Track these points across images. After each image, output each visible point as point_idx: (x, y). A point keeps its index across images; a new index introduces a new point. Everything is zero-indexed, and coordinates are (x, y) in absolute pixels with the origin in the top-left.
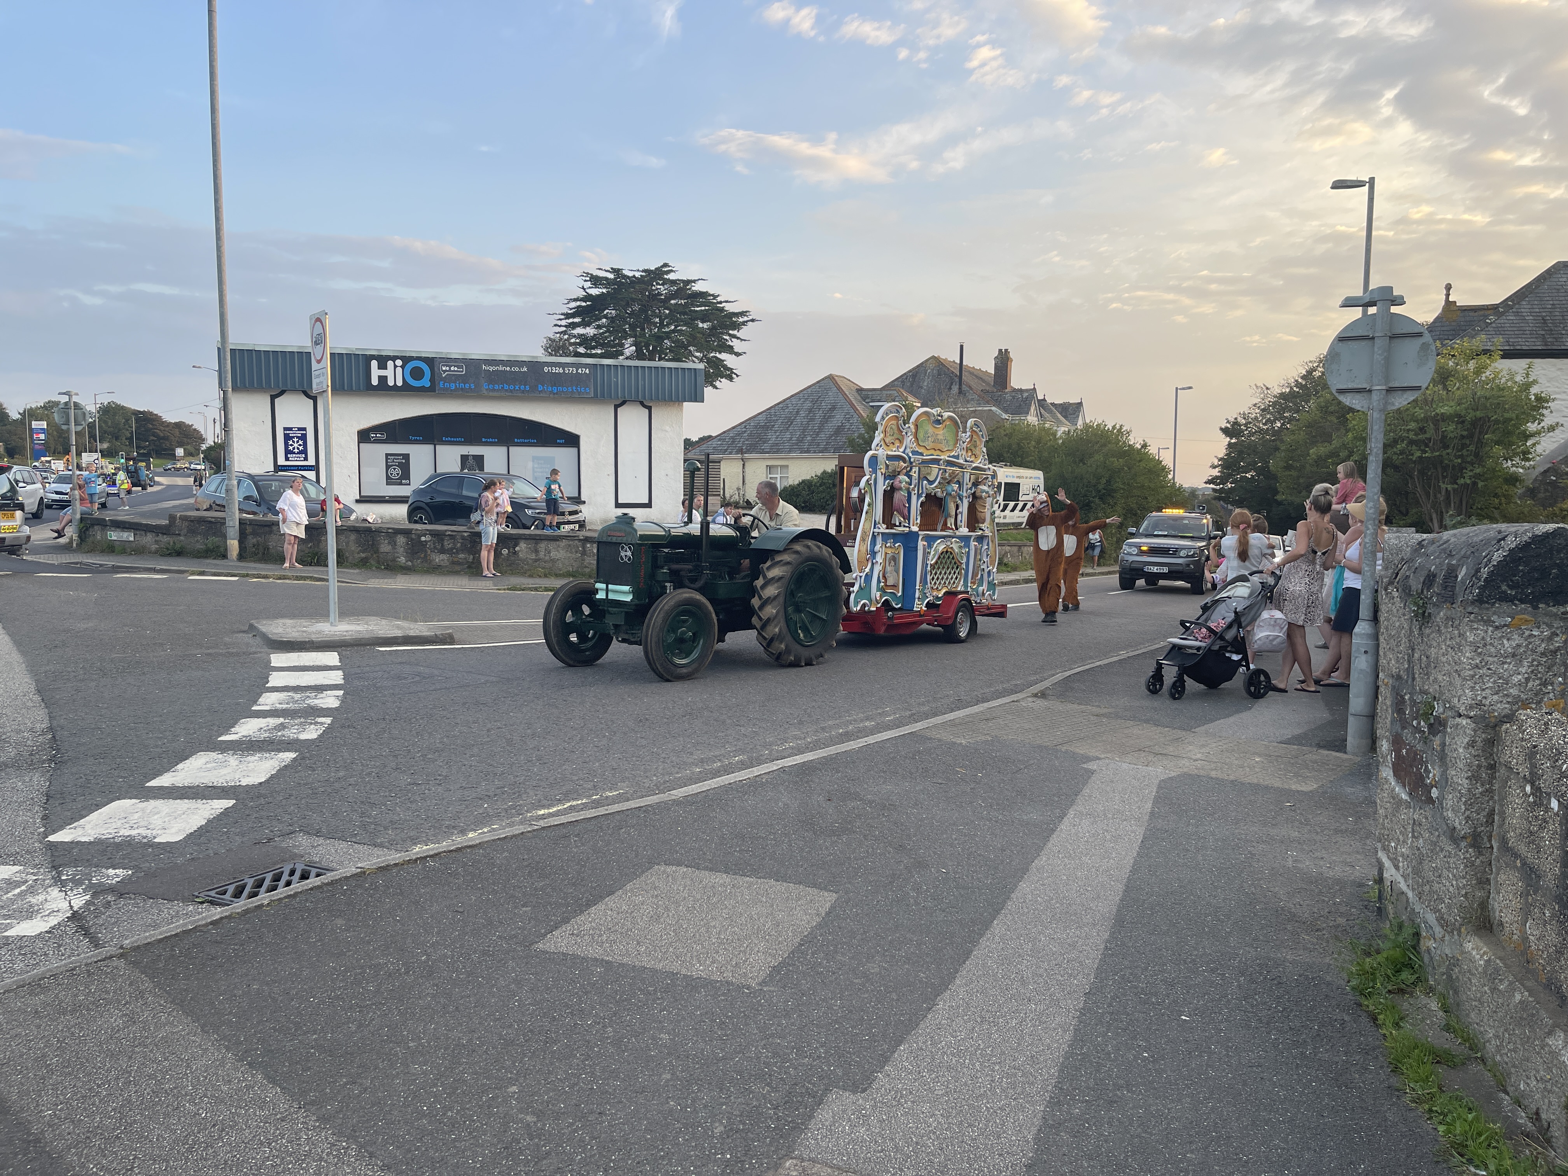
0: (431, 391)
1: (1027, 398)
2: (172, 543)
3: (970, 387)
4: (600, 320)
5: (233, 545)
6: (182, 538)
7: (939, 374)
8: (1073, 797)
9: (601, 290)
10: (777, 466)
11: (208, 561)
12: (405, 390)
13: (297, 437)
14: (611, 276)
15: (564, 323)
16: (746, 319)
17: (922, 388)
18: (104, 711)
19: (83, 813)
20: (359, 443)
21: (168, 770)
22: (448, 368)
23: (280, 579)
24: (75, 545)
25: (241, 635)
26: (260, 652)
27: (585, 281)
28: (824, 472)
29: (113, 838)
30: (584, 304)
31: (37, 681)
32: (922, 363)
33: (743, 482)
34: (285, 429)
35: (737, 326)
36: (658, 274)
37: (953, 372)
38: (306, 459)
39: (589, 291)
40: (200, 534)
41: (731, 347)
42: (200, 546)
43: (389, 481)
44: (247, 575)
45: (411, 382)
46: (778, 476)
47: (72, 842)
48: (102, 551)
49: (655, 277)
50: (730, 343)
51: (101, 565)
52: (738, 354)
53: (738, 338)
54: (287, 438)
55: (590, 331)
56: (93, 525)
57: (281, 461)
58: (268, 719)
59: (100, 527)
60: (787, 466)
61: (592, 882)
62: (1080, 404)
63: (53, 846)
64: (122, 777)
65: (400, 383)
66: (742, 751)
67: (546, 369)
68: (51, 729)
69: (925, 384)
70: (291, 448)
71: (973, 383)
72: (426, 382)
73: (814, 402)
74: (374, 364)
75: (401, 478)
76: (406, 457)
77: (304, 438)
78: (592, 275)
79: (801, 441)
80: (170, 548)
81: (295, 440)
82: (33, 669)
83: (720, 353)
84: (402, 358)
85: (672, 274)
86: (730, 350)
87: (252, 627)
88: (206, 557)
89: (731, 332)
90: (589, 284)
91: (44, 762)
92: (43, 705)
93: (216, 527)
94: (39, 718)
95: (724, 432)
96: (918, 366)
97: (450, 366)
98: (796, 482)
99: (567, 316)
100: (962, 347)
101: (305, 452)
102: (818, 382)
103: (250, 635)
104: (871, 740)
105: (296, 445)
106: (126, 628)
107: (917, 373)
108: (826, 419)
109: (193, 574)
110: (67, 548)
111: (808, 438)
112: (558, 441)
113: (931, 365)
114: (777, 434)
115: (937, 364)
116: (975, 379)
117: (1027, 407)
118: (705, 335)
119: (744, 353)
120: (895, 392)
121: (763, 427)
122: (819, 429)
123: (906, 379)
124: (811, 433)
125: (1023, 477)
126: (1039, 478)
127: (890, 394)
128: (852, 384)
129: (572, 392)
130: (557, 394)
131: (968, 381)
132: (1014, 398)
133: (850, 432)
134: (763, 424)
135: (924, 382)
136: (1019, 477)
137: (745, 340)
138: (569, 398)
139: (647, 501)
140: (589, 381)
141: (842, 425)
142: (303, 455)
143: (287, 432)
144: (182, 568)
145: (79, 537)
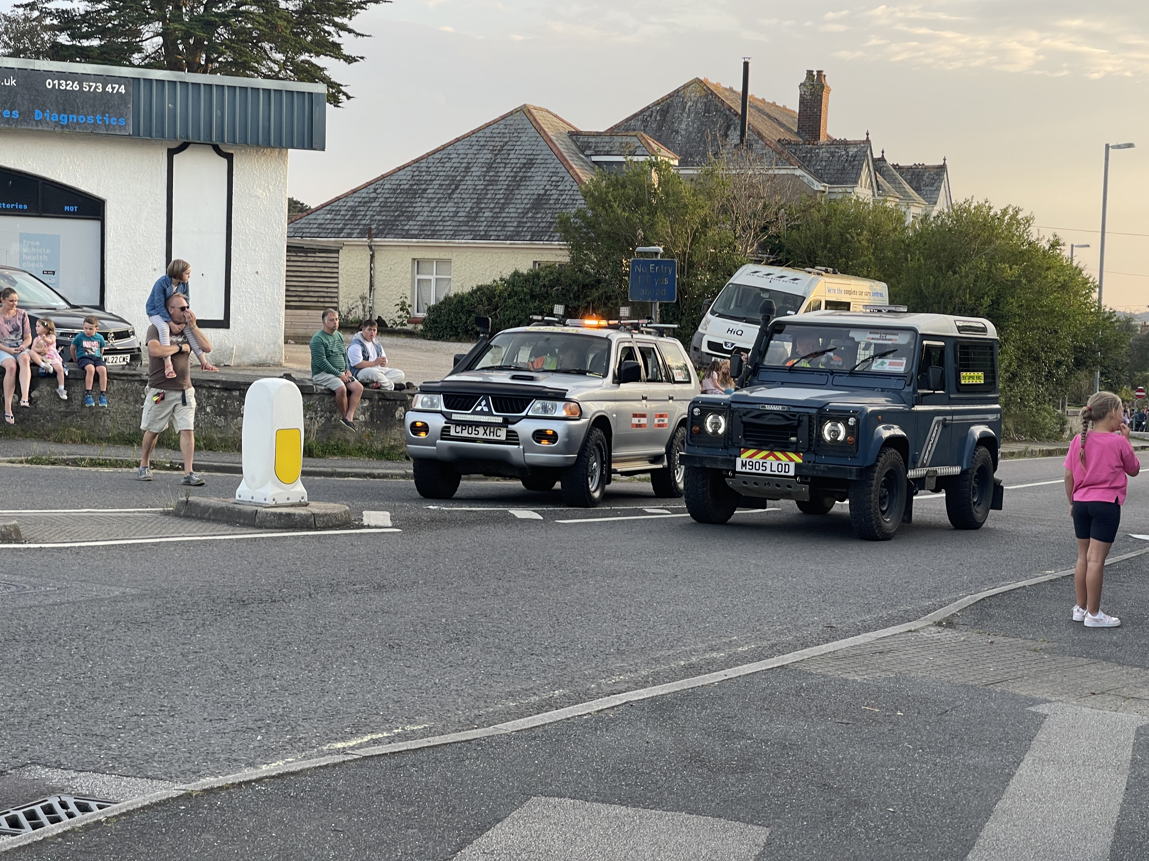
1: (855, 157)
3: (759, 134)
7: (707, 111)
8: (1027, 742)
10: (430, 261)
17: (677, 132)
28: (516, 274)
32: (677, 91)
33: (371, 285)
37: (730, 108)
41: (337, 46)
46: (433, 277)
50: (335, 39)
52: (350, 60)
53: (350, 31)
60: (449, 261)
61: (468, 810)
62: (942, 168)
66: (557, 684)
67: (49, 84)
69: (683, 126)
71: (764, 127)
73: (497, 152)
79: (474, 219)
83: (318, 55)
86: (335, 50)
89: (337, 19)
95: (338, 199)
96: (670, 96)
98: (467, 290)
100: (746, 65)
102: (503, 118)
104: (732, 673)
107: (669, 106)
108: (517, 181)
111: (486, 214)
112: (66, 208)
113: (694, 94)
114: (432, 205)
115: (703, 93)
116: (769, 122)
117: (855, 171)
118: (289, 22)
119: (362, 58)
120: (635, 139)
121: (407, 192)
122: (506, 199)
123: (651, 116)
124: (492, 205)
125: (855, 292)
126: (881, 295)
127: (627, 143)
128: (562, 124)
129: (95, 124)
130: (67, 126)
131: (756, 124)
132: (833, 156)
133: (558, 206)
134: (407, 187)
135: (680, 123)
136: (849, 292)
137: (363, 35)
138: (86, 134)
139: (221, 317)
140: (126, 106)
141: (545, 194)
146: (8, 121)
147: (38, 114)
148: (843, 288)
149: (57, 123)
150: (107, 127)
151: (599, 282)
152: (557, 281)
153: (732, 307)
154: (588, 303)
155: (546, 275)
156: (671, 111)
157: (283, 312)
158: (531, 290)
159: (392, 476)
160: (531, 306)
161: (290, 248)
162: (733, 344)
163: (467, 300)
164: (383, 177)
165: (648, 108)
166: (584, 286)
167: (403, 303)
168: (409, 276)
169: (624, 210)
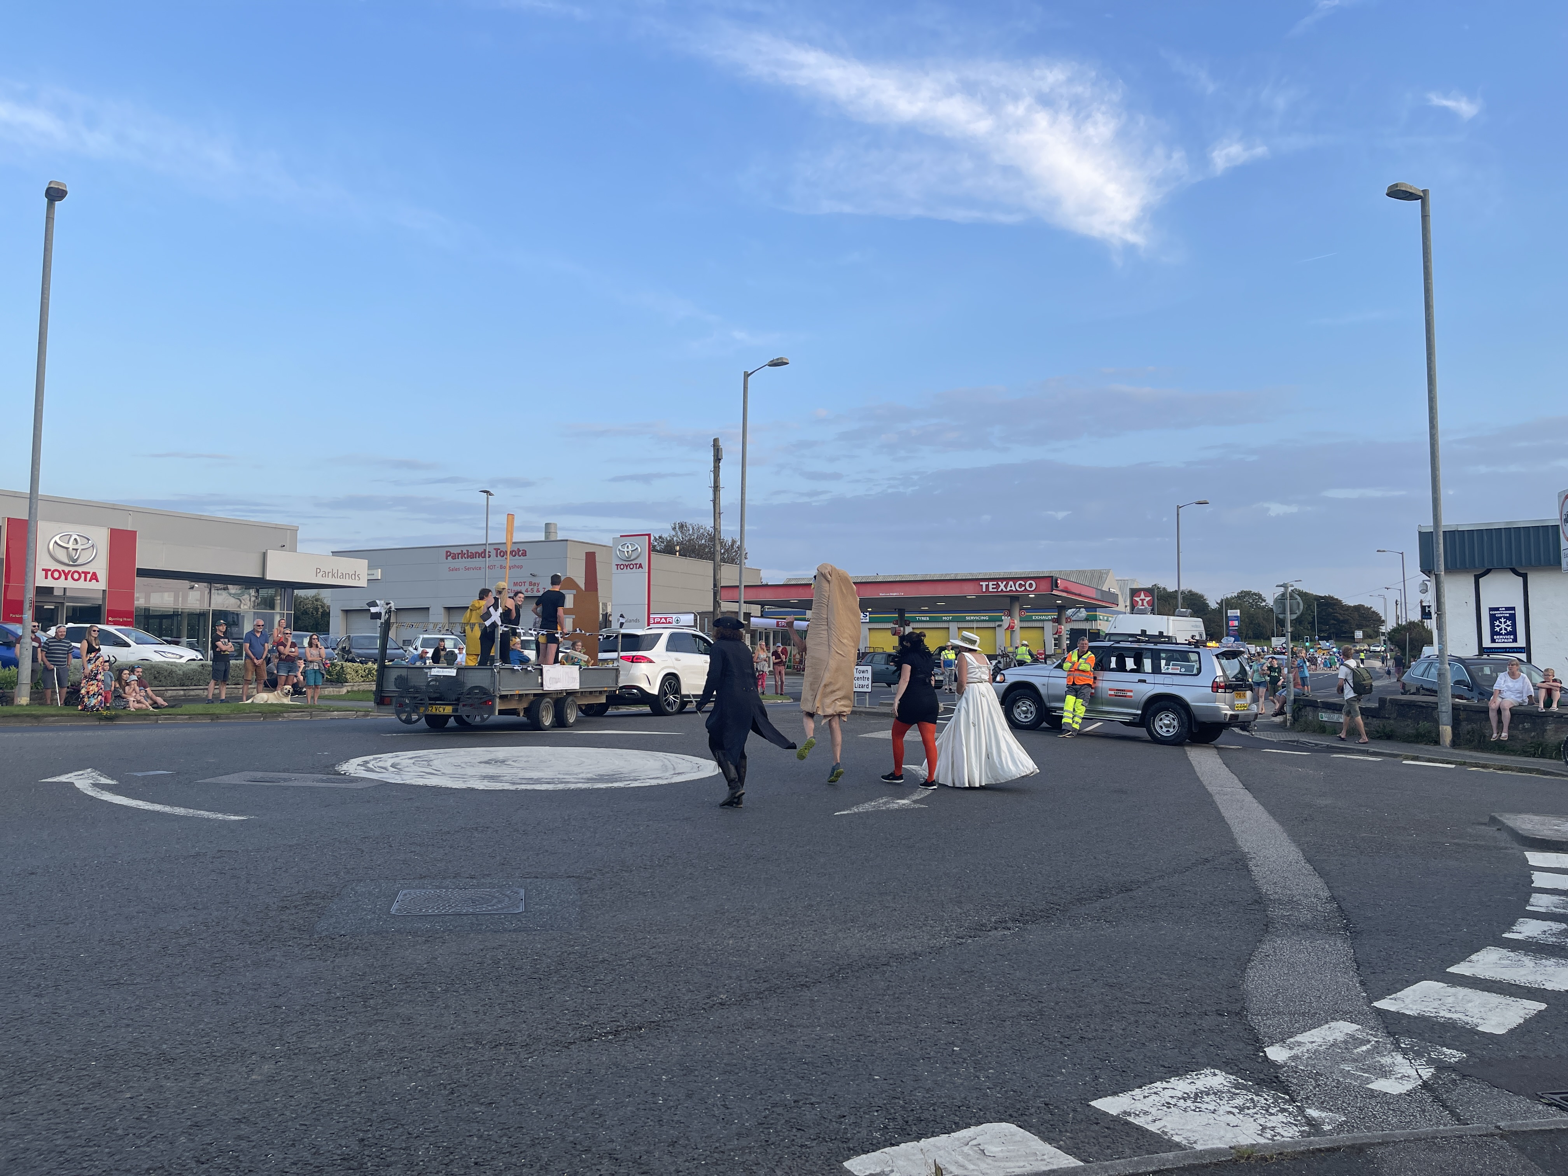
2: (1381, 726)
5: (1447, 731)
6: (1392, 721)
11: (1420, 745)
13: (1505, 617)
18: (1376, 889)
19: (1398, 986)
21: (1463, 960)
23: (1501, 769)
24: (1288, 724)
25: (1483, 827)
26: (1512, 848)
29: (1435, 1017)
31: (1303, 850)
34: (1491, 609)
38: (1515, 640)
40: (1410, 718)
42: (1410, 731)
44: (1465, 763)
47: (1398, 1013)
48: (1314, 732)
51: (1316, 745)
54: (1493, 618)
56: (1305, 706)
57: (1487, 643)
58: (1549, 923)
59: (1312, 708)
63: (1380, 1013)
64: (1420, 958)
68: (1333, 898)
70: (1498, 629)
77: (1512, 618)
80: (1380, 731)
81: (1503, 620)
82: (1295, 837)
87: (1493, 821)
88: (1417, 742)
91: (1339, 929)
92: (1317, 874)
93: (1429, 712)
94: (1316, 885)
101: (1514, 632)
103: (1495, 829)
105: (1503, 626)
106: (1363, 809)
109: (1407, 758)
110: (1282, 726)
142: (1512, 637)
143: (1494, 612)
144: (1395, 752)
145: (1293, 716)
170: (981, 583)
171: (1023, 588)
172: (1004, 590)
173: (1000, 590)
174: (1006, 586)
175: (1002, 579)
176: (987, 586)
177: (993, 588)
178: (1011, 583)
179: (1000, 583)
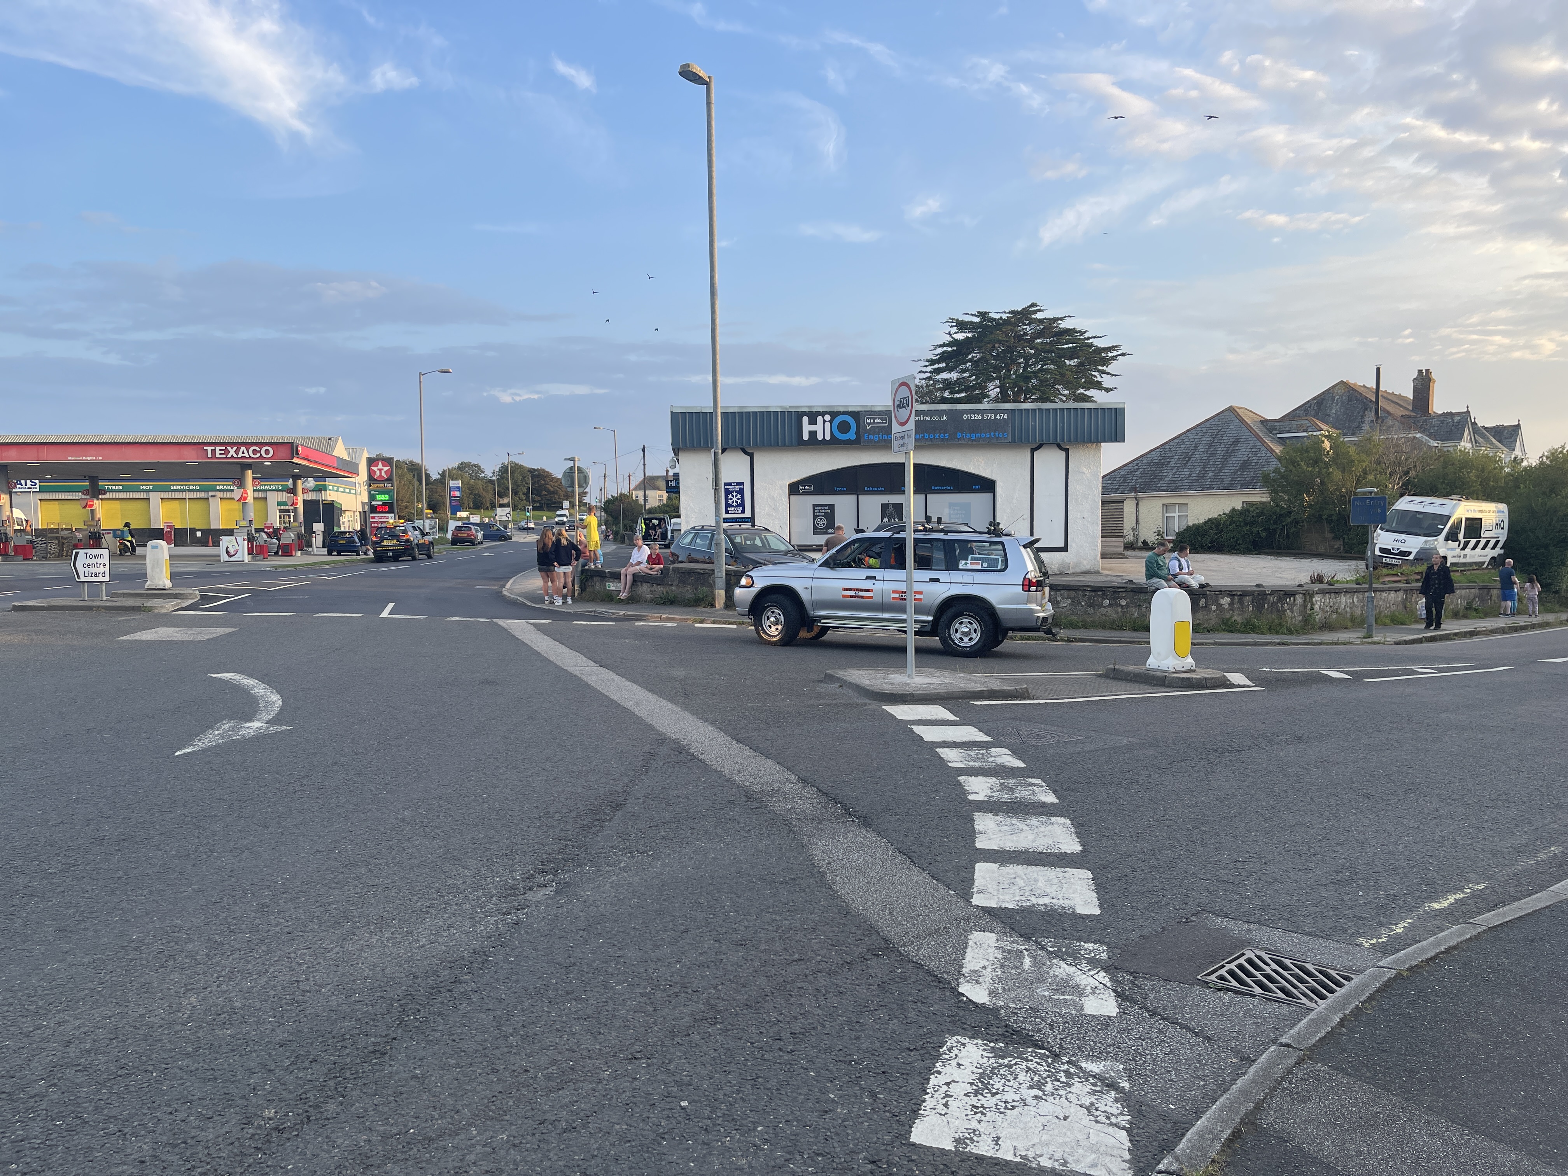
0: (856, 444)
1: (1459, 422)
2: (665, 593)
3: (1388, 413)
4: (965, 363)
5: (721, 594)
6: (674, 588)
7: (1350, 400)
9: (965, 335)
10: (1174, 505)
11: (700, 609)
12: (834, 444)
13: (736, 491)
14: (976, 320)
15: (929, 369)
16: (1115, 353)
17: (1329, 415)
20: (790, 495)
22: (872, 421)
27: (952, 326)
28: (1233, 510)
30: (950, 349)
32: (1329, 389)
33: (1138, 521)
34: (726, 484)
35: (1106, 362)
36: (1024, 315)
37: (1367, 398)
38: (743, 512)
39: (955, 336)
40: (689, 584)
41: (1100, 383)
42: (690, 596)
43: (816, 531)
45: (840, 436)
46: (1176, 515)
48: (603, 600)
49: (1021, 318)
50: (1099, 379)
51: (613, 614)
52: (1108, 390)
53: (1108, 374)
54: (727, 492)
55: (954, 376)
57: (723, 514)
59: (599, 578)
60: (1187, 504)
62: (1518, 427)
65: (828, 437)
67: (965, 417)
69: (1333, 411)
70: (730, 502)
71: (1390, 408)
72: (851, 435)
73: (1214, 436)
74: (805, 420)
75: (827, 528)
76: (832, 507)
77: (741, 492)
78: (957, 320)
79: (1202, 478)
80: (663, 596)
81: (734, 494)
83: (1088, 389)
84: (830, 413)
85: (1038, 313)
86: (1098, 386)
88: (696, 606)
89: (1100, 368)
90: (955, 329)
93: (705, 578)
95: (1115, 471)
96: (1324, 392)
97: (874, 419)
98: (1202, 521)
99: (932, 362)
100: (1378, 369)
101: (742, 505)
102: (1217, 415)
103: (837, 685)
105: (735, 499)
107: (1323, 400)
108: (1229, 453)
109: (695, 621)
111: (1210, 475)
112: (974, 487)
113: (1340, 391)
114: (1174, 471)
115: (1347, 389)
116: (1393, 405)
117: (1459, 432)
118: (1072, 372)
119: (1116, 388)
120: (1307, 422)
121: (1157, 464)
122: (1222, 464)
123: (1310, 407)
124: (1213, 469)
125: (1485, 511)
126: (1503, 512)
127: (1301, 424)
128: (1255, 416)
129: (990, 438)
130: (975, 440)
131: (1384, 406)
132: (1443, 423)
133: (1258, 467)
134: (1157, 461)
135: (1331, 410)
136: (1481, 511)
137: (1115, 375)
138: (986, 444)
139: (1063, 545)
140: (1008, 426)
141: (1248, 460)
142: (741, 508)
143: (728, 487)
144: (684, 617)
145: (580, 587)
146: (942, 440)
147: (959, 435)
148: (1477, 509)
149: (970, 439)
150: (997, 438)
151: (1290, 512)
152: (1262, 513)
153: (1394, 525)
154: (1284, 526)
155: (1254, 510)
156: (1324, 403)
157: (1099, 540)
158: (1244, 519)
159: (1206, 644)
160: (1244, 529)
161: (1104, 503)
162: (1398, 549)
163: (1202, 527)
164: (1142, 456)
165: (1308, 402)
166: (1281, 515)
167: (1159, 531)
168: (1161, 514)
169: (1308, 466)
170: (205, 448)
171: (258, 455)
172: (235, 456)
173: (229, 456)
174: (237, 452)
175: (232, 444)
176: (213, 451)
177: (220, 454)
178: (243, 448)
179: (229, 448)
